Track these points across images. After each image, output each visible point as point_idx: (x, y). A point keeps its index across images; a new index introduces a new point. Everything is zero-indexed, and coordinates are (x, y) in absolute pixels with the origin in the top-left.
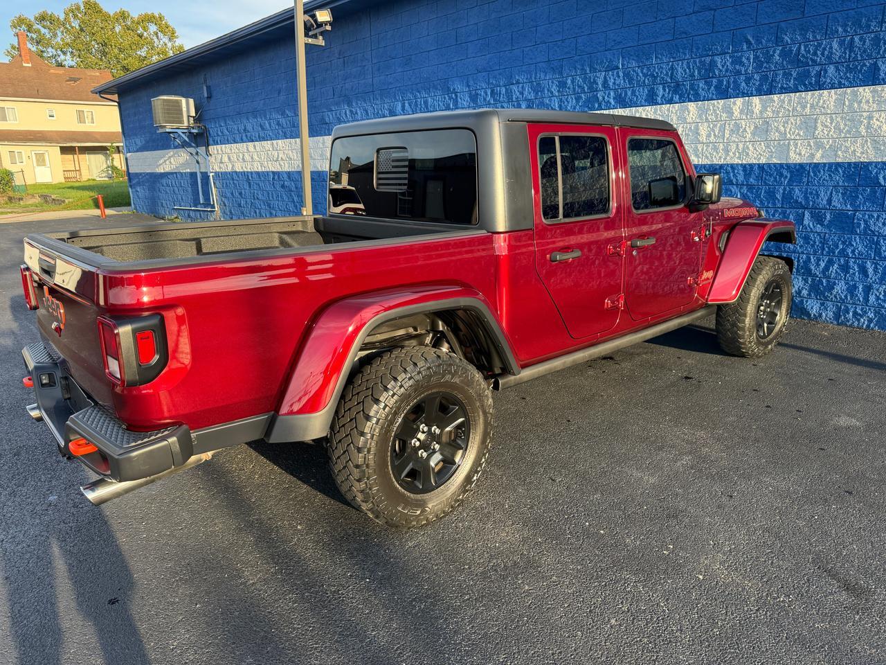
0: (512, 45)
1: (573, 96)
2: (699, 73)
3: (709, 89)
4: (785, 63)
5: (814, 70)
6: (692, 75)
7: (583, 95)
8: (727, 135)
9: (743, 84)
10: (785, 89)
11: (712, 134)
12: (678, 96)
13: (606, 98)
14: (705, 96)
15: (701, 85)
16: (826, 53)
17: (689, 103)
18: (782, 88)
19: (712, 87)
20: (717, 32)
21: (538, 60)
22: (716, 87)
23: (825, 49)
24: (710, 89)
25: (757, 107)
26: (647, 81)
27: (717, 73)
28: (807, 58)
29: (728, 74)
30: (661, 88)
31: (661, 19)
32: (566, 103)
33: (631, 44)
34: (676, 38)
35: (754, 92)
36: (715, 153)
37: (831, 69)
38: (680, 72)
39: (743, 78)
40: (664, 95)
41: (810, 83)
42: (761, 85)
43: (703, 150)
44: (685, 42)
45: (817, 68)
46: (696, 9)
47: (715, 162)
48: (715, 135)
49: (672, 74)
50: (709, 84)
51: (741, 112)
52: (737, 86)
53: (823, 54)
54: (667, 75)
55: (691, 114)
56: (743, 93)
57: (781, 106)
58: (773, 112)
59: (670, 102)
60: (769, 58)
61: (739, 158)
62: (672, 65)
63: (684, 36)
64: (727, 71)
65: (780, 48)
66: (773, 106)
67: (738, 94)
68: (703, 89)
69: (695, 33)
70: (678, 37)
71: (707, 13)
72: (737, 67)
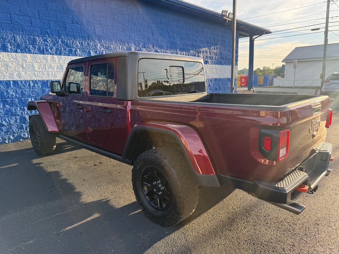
2: (29, 42)
4: (63, 45)
5: (74, 50)
6: (26, 42)
8: (47, 69)
9: (50, 50)
10: (65, 54)
11: (41, 68)
12: (19, 50)
14: (33, 52)
15: (31, 47)
16: (76, 45)
17: (27, 54)
19: (36, 49)
22: (38, 49)
23: (75, 43)
24: (35, 49)
25: (57, 59)
27: (37, 43)
28: (71, 45)
29: (42, 45)
30: (9, 44)
35: (55, 54)
37: (78, 50)
38: (18, 38)
39: (49, 47)
40: (11, 48)
41: (73, 54)
42: (56, 51)
43: (37, 74)
45: (74, 49)
47: (44, 79)
48: (42, 68)
49: (14, 39)
50: (35, 47)
51: (51, 60)
52: (47, 51)
53: (75, 45)
54: (11, 39)
55: (28, 58)
56: (50, 53)
57: (65, 60)
58: (63, 62)
59: (16, 52)
60: (58, 43)
61: (54, 78)
62: (14, 35)
63: (17, 23)
64: (42, 43)
65: (61, 39)
66: (62, 59)
67: (48, 53)
68: (32, 49)
69: (23, 24)
70: (14, 23)
71: (28, 17)
72: (46, 43)
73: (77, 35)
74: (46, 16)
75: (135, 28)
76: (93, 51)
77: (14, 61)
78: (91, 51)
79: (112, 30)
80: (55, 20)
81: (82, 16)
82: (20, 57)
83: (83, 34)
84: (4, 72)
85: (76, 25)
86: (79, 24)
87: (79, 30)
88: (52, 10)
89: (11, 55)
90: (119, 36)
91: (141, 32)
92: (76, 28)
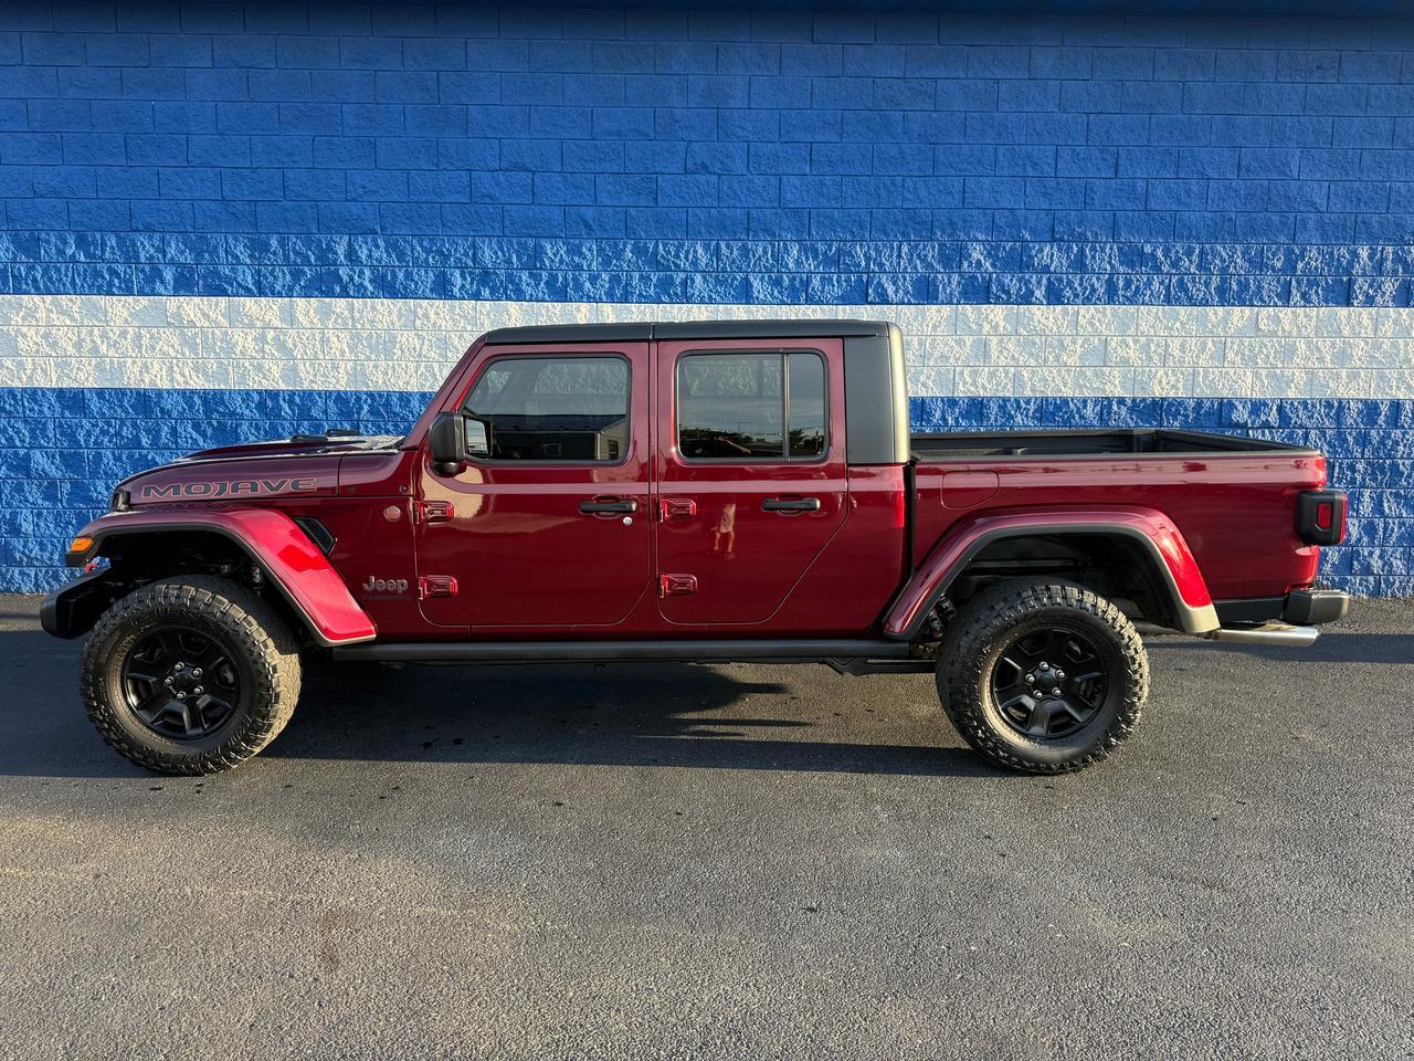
0: (127, 157)
1: (285, 269)
2: (519, 259)
3: (537, 285)
4: (640, 262)
5: (679, 277)
6: (509, 261)
7: (306, 269)
9: (587, 284)
10: (645, 297)
12: (487, 291)
13: (356, 277)
14: (531, 295)
15: (524, 278)
16: (690, 257)
17: (509, 303)
18: (640, 295)
19: (542, 285)
20: (540, 204)
21: (197, 195)
22: (547, 283)
23: (688, 252)
24: (539, 284)
26: (431, 260)
27: (547, 263)
28: (668, 260)
29: (563, 267)
30: (457, 273)
31: (445, 169)
32: (271, 279)
33: (395, 197)
34: (476, 203)
35: (604, 298)
36: (557, 379)
37: (698, 278)
38: (487, 256)
39: (585, 275)
40: (463, 285)
41: (676, 294)
42: (611, 288)
44: (492, 210)
45: (682, 275)
46: (504, 165)
49: (474, 254)
50: (537, 279)
52: (579, 287)
53: (686, 258)
54: (466, 254)
56: (589, 297)
59: (476, 296)
60: (619, 255)
61: (593, 387)
62: (474, 242)
63: (488, 200)
64: (561, 262)
65: (633, 242)
67: (582, 297)
68: (528, 285)
69: (505, 199)
70: (478, 200)
71: (522, 174)
72: (576, 259)
73: (700, 219)
74: (586, 161)
75: (1001, 149)
76: (762, 279)
77: (469, 328)
78: (752, 279)
79: (867, 179)
80: (616, 169)
81: (728, 136)
82: (488, 314)
83: (726, 210)
84: (436, 365)
85: (697, 176)
86: (710, 173)
87: (711, 197)
88: (610, 135)
89: (460, 309)
90: (904, 199)
91: (1035, 165)
92: (696, 190)
